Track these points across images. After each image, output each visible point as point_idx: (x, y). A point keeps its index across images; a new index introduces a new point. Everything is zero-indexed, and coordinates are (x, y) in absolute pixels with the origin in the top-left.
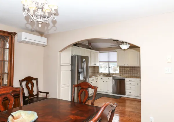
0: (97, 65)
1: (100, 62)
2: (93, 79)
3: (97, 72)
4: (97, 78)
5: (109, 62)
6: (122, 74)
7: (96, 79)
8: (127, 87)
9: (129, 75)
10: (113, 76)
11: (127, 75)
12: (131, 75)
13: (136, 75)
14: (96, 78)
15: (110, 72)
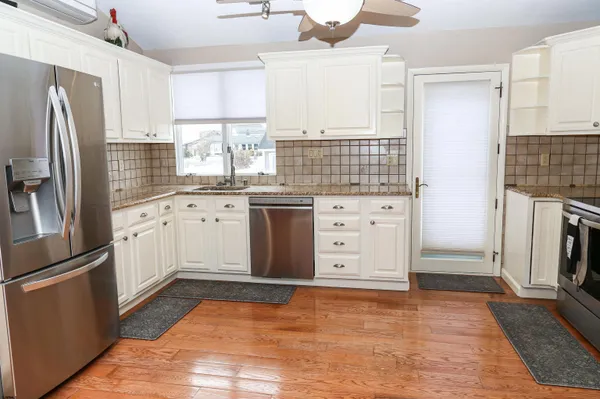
0: (164, 136)
1: (178, 121)
2: (144, 215)
3: (165, 172)
4: (168, 207)
5: (224, 121)
6: (290, 179)
7: (162, 210)
8: (323, 239)
9: (326, 181)
10: (252, 189)
11: (317, 179)
12: (335, 179)
13: (355, 179)
14: (163, 204)
15: (233, 169)
